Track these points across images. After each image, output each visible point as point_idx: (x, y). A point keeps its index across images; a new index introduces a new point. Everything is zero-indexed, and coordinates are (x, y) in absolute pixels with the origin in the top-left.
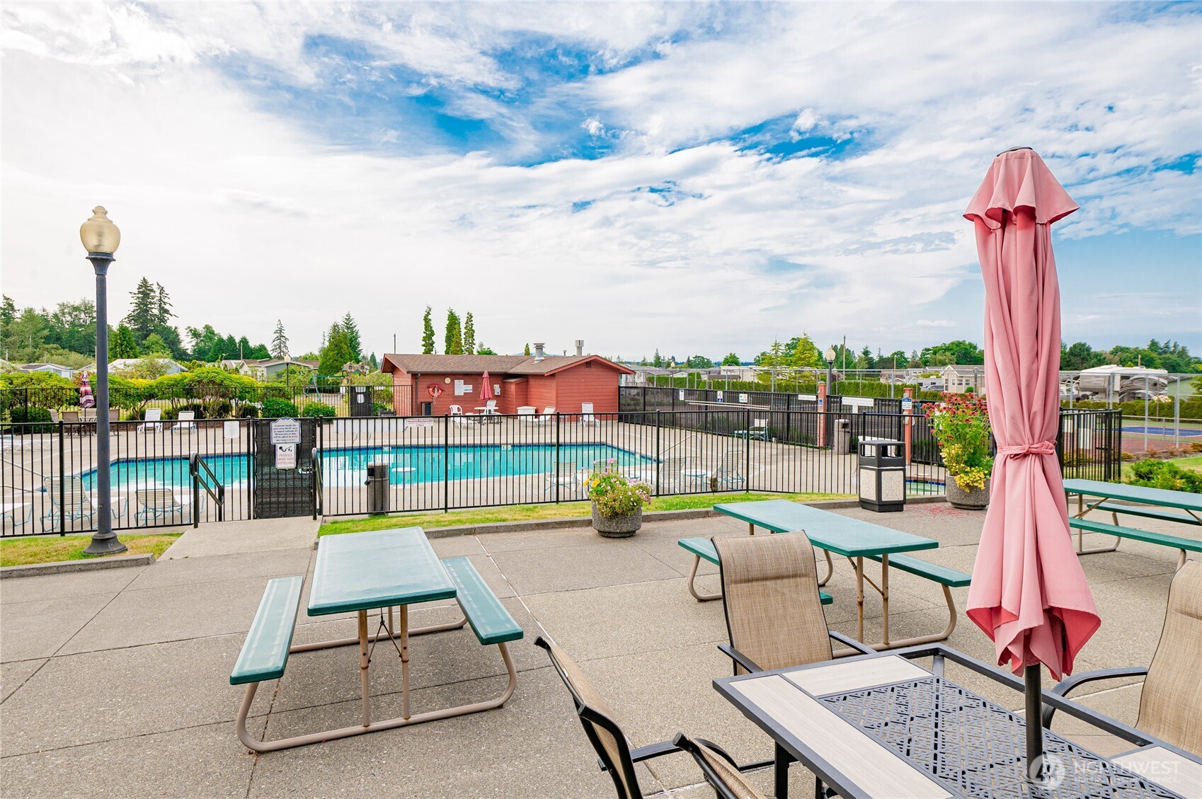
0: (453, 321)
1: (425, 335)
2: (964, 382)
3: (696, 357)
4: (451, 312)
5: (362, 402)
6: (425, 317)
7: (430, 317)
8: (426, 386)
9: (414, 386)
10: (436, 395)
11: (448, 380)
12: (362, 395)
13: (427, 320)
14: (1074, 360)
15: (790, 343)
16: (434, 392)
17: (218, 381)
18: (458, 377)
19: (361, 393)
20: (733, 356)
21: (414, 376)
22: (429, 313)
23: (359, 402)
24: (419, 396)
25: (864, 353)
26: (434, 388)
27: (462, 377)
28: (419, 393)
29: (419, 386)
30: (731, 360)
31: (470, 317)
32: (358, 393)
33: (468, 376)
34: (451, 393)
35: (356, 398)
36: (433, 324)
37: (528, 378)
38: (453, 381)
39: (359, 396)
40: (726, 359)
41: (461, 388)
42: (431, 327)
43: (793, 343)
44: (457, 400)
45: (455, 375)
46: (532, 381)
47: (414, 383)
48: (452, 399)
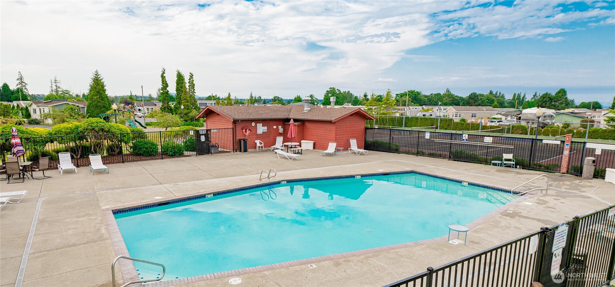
0: (180, 79)
1: (162, 87)
2: (458, 115)
3: (275, 97)
4: (178, 72)
5: (204, 141)
6: (162, 75)
7: (165, 75)
8: (240, 128)
9: (234, 128)
10: (247, 134)
11: (253, 124)
12: (204, 136)
13: (163, 77)
14: (471, 101)
15: (329, 90)
16: (246, 132)
17: (107, 129)
18: (259, 121)
19: (203, 135)
20: (299, 97)
21: (235, 122)
22: (164, 73)
23: (202, 141)
24: (237, 135)
25: (364, 96)
26: (246, 130)
27: (261, 121)
28: (237, 133)
29: (237, 129)
30: (298, 99)
31: (192, 76)
32: (201, 135)
33: (264, 121)
34: (255, 132)
35: (200, 138)
36: (167, 79)
37: (304, 122)
38: (256, 125)
39: (202, 136)
40: (295, 99)
41: (261, 129)
42: (166, 82)
43: (330, 90)
44: (259, 137)
45: (257, 121)
46: (308, 125)
47: (234, 127)
48: (255, 136)
